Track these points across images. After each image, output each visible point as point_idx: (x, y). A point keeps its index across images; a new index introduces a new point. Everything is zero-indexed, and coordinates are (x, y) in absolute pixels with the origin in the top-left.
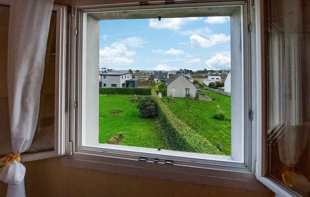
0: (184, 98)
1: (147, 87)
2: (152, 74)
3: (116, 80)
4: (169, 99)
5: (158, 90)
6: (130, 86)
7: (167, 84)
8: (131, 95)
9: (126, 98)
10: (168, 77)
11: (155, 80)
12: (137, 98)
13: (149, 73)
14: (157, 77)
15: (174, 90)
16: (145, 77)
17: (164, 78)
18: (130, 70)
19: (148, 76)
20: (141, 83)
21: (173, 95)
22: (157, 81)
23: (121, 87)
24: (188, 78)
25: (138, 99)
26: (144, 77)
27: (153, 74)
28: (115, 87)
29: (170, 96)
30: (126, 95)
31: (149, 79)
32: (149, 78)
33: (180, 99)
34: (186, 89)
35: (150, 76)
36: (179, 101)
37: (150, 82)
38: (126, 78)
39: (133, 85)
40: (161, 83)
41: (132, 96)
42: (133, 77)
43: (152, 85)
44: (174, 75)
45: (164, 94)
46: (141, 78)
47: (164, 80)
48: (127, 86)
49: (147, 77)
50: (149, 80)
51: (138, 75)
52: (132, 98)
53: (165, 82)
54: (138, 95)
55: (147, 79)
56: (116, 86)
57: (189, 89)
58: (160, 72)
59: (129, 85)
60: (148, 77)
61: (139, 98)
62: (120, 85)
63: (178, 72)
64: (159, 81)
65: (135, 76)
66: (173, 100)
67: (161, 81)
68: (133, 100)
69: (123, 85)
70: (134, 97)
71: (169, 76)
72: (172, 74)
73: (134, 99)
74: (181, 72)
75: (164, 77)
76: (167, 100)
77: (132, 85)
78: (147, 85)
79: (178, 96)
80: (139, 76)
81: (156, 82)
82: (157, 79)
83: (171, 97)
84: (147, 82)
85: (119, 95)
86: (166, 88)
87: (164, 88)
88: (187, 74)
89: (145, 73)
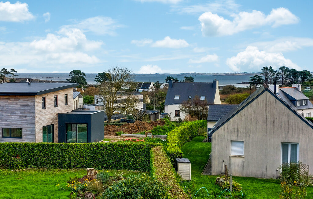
0: (278, 181)
1: (139, 138)
2: (157, 86)
3: (19, 113)
4: (218, 184)
5: (177, 149)
6: (74, 133)
7: (211, 126)
8: (74, 170)
9: (55, 183)
10: (217, 100)
11: (170, 109)
12: (96, 182)
13: (147, 85)
14: (177, 98)
15: (237, 151)
16: (132, 97)
17: (204, 104)
18: (76, 72)
19: (141, 97)
20: (118, 124)
21: (236, 169)
22: (177, 113)
23: (39, 138)
24: (293, 101)
25: (100, 186)
26: (126, 101)
27: (162, 87)
28: (18, 141)
29: (223, 170)
30: (58, 172)
31: (147, 107)
32: (149, 101)
33: (259, 185)
34: (285, 145)
35: (151, 95)
36: (256, 191)
37: (152, 120)
38: (56, 105)
39: (85, 133)
40: (190, 123)
41: (80, 174)
42: (89, 101)
43: (156, 131)
44: (240, 90)
45: (200, 164)
46: (116, 102)
47: (200, 108)
48: (63, 137)
49: (141, 101)
50: (149, 112)
51: (104, 93)
52: (79, 183)
53: (205, 117)
54: (102, 168)
55: (140, 106)
56: (21, 137)
57: (294, 146)
58: (189, 79)
59: (69, 132)
60: (144, 100)
61: (105, 181)
62: (33, 133)
63: (256, 80)
64: (183, 116)
65: (96, 97)
66: (235, 189)
67: (191, 112)
68: (84, 190)
69: (48, 130)
70: (86, 177)
71: (222, 93)
72: (233, 89)
73: (85, 185)
74: (267, 78)
75: (202, 98)
76: (211, 186)
77: (83, 129)
78: (139, 131)
79: (253, 171)
80: (108, 97)
81: (173, 118)
82: (177, 107)
83: (226, 174)
84: (140, 116)
85: (32, 171)
86: (210, 140)
87: (201, 141)
88: (289, 85)
89: (134, 84)
